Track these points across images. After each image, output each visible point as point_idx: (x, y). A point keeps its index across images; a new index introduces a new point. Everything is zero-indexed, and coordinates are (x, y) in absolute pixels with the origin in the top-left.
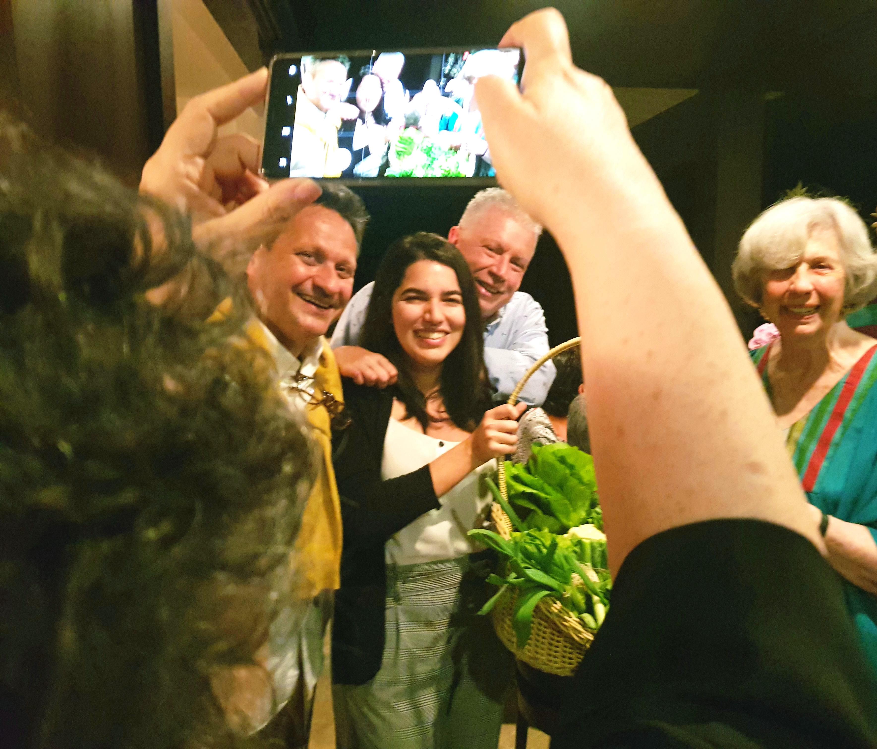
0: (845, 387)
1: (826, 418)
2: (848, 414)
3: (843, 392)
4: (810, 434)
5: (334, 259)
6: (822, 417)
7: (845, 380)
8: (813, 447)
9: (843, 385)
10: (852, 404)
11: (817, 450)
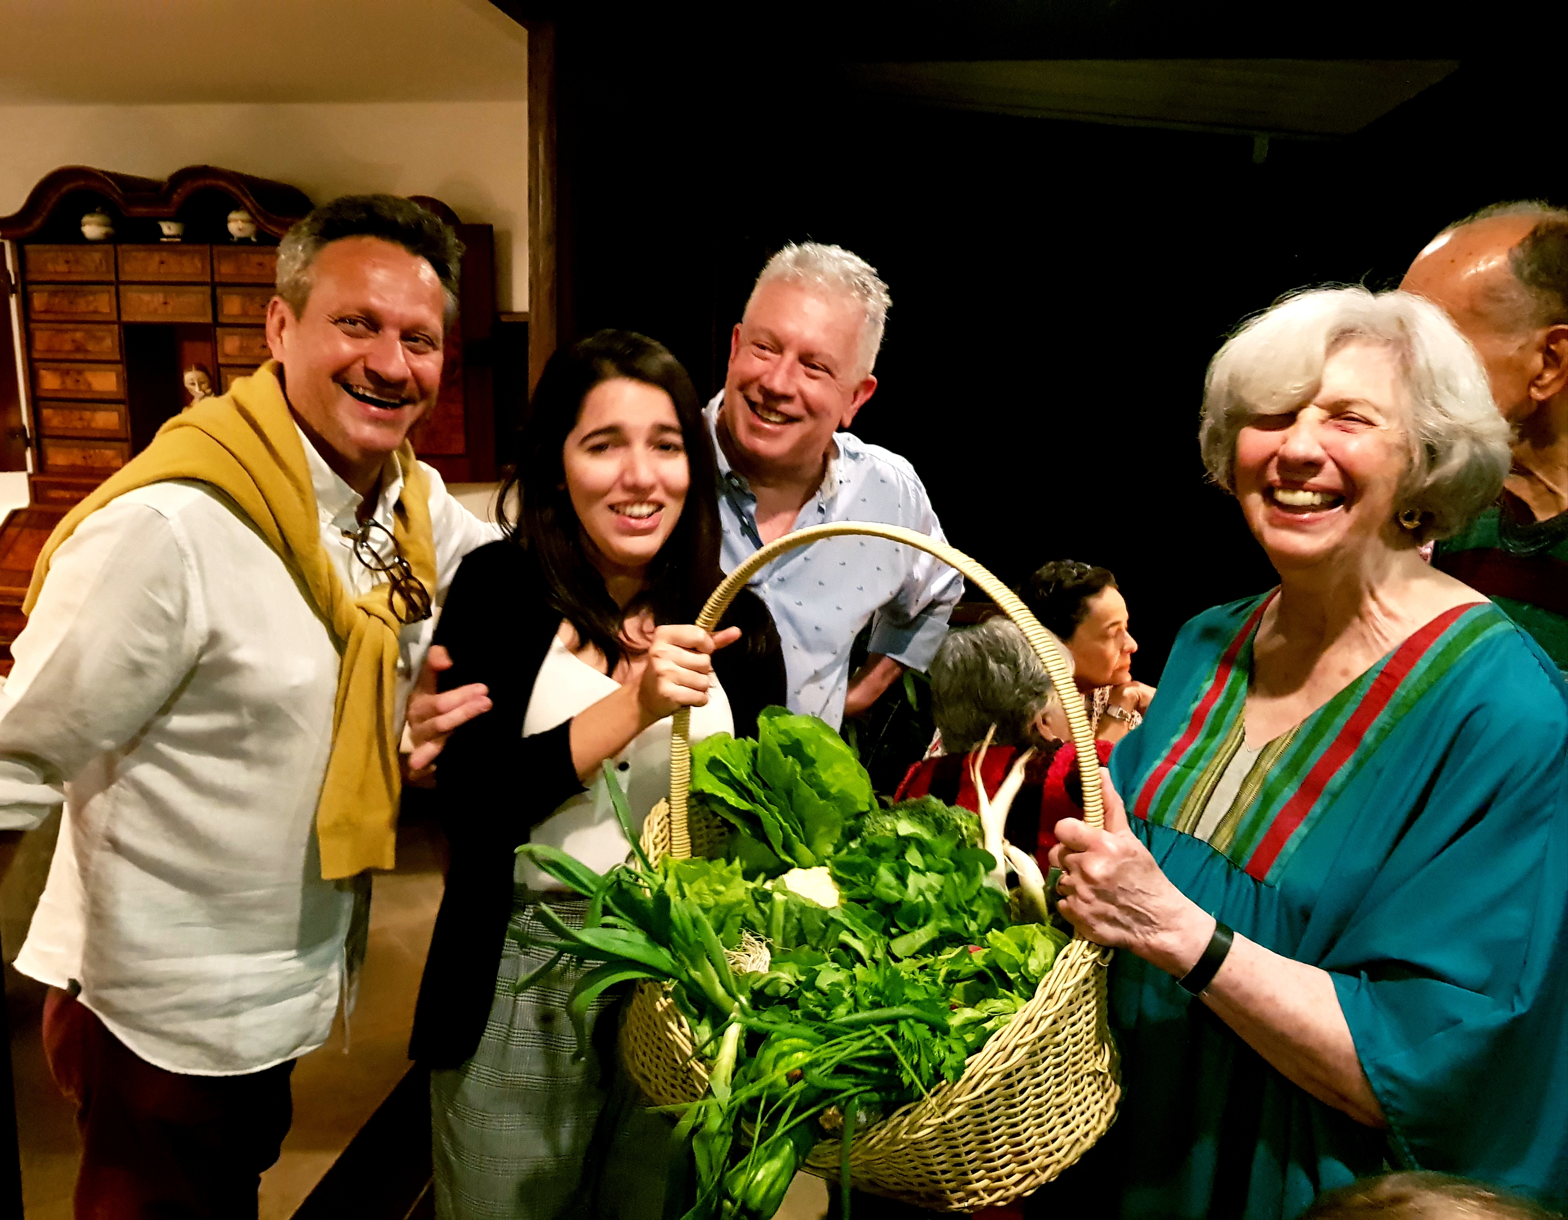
0: (1377, 681)
1: (1329, 738)
2: (1369, 737)
3: (1373, 689)
4: (1292, 767)
5: (397, 325)
6: (1321, 735)
7: (1381, 668)
8: (1289, 792)
9: (1377, 675)
10: (1382, 718)
11: (1296, 797)
